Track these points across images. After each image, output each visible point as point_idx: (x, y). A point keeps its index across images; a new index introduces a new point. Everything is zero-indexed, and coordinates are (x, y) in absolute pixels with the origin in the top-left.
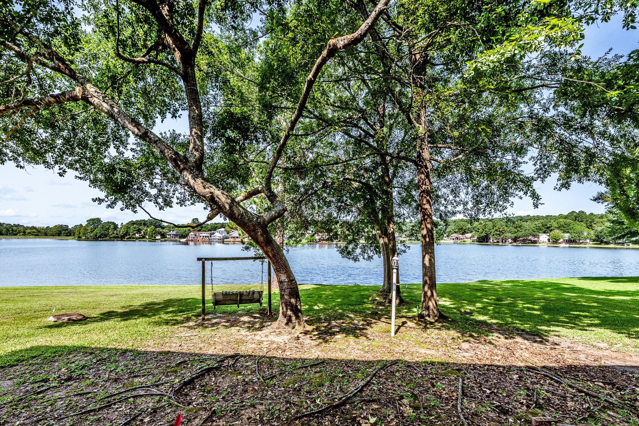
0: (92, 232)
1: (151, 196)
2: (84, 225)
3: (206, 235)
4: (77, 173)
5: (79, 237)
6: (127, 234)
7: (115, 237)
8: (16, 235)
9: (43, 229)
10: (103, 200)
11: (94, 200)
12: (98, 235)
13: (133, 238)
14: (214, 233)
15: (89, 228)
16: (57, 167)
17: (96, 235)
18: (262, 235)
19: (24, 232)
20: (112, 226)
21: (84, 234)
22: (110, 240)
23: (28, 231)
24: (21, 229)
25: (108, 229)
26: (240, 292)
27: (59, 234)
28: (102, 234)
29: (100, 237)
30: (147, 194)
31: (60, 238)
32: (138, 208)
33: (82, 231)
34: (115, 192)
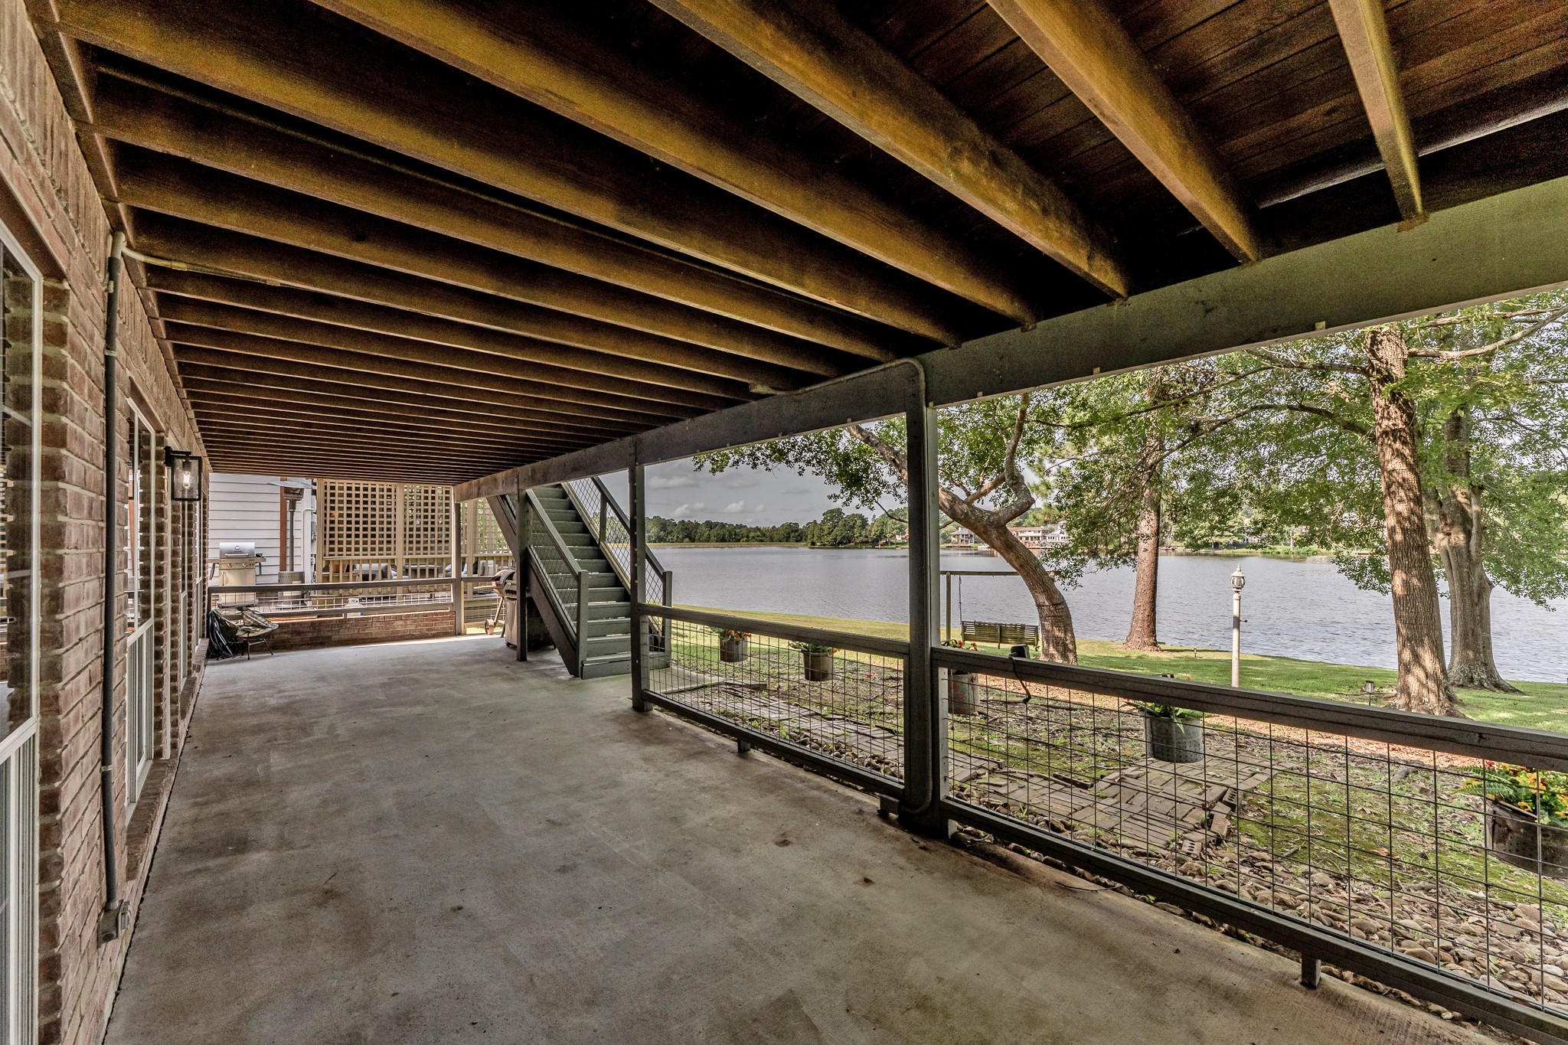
0: (830, 533)
1: (889, 487)
2: (819, 522)
3: (1032, 534)
4: (814, 469)
5: (813, 544)
6: (881, 535)
7: (863, 542)
8: (739, 541)
9: (768, 531)
10: (838, 496)
11: (830, 498)
12: (839, 538)
13: (892, 544)
14: (1052, 530)
15: (825, 527)
16: (797, 465)
17: (835, 539)
18: (997, 538)
19: (748, 537)
20: (859, 522)
21: (820, 538)
22: (856, 548)
23: (752, 534)
24: (744, 531)
25: (853, 527)
26: (1000, 625)
27: (787, 539)
28: (844, 538)
29: (841, 543)
30: (885, 485)
31: (787, 544)
32: (875, 505)
33: (817, 532)
34: (849, 486)
